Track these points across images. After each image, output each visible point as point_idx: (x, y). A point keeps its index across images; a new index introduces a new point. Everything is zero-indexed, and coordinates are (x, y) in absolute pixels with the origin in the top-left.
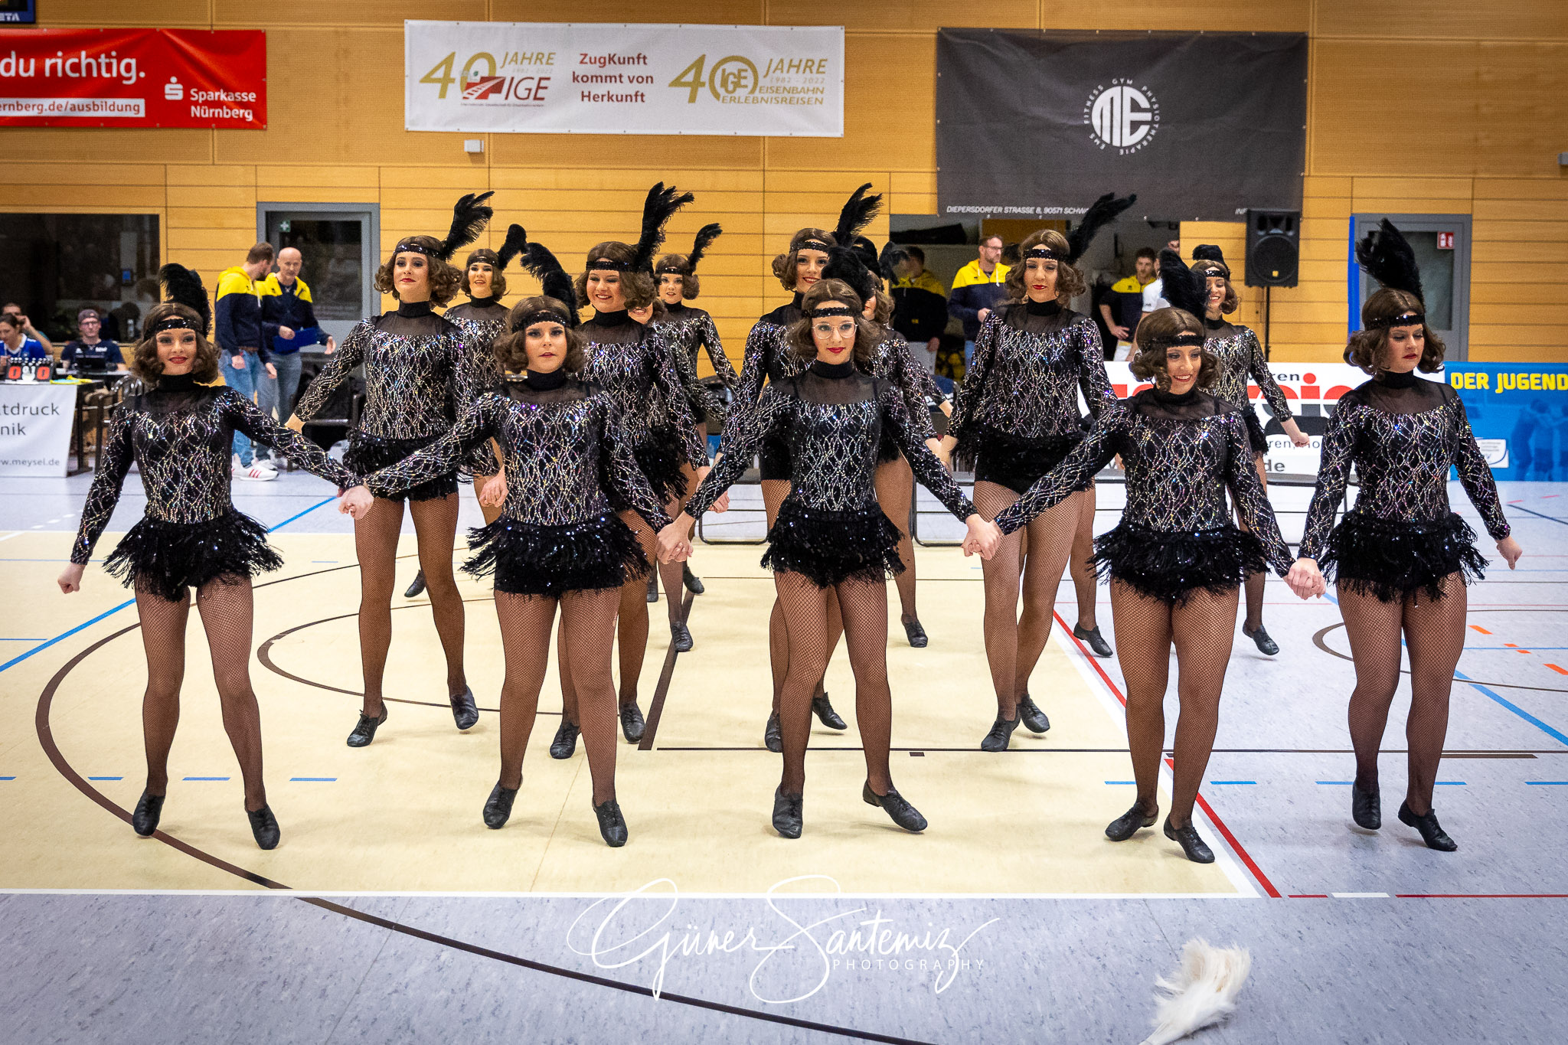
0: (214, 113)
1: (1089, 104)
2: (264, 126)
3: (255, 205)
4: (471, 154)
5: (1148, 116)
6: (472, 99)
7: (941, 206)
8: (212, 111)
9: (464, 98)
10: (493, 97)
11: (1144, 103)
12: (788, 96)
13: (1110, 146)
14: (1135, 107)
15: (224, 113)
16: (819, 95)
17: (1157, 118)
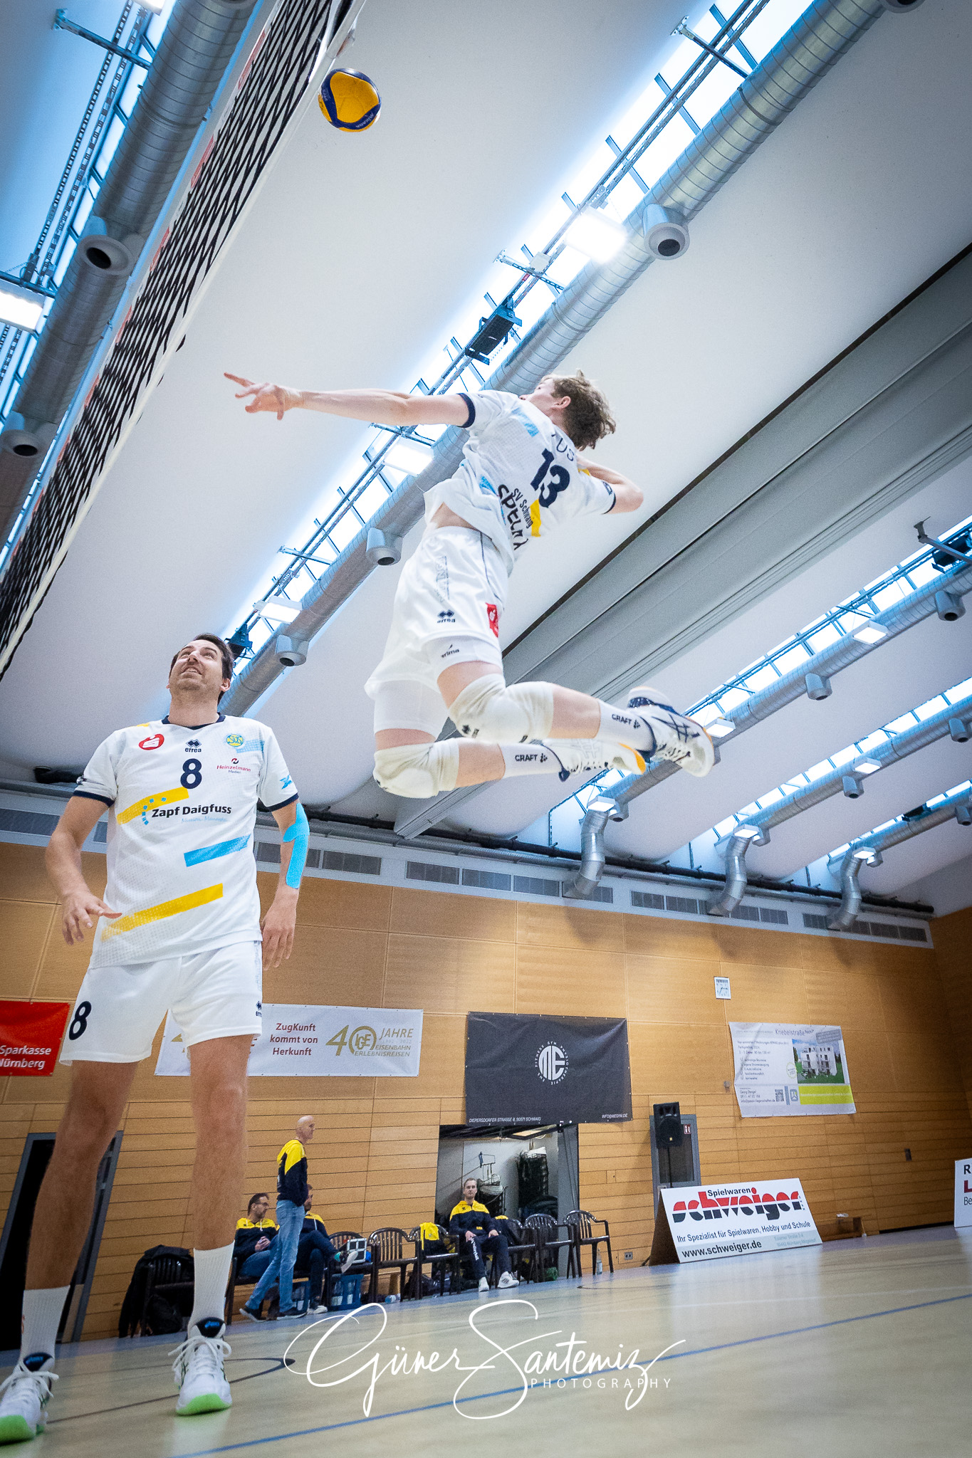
1: (537, 1055)
2: (52, 1074)
3: (27, 1136)
5: (563, 1063)
7: (468, 1119)
11: (562, 1056)
12: (390, 1052)
13: (547, 1079)
14: (558, 1058)
16: (408, 1051)
17: (567, 1064)
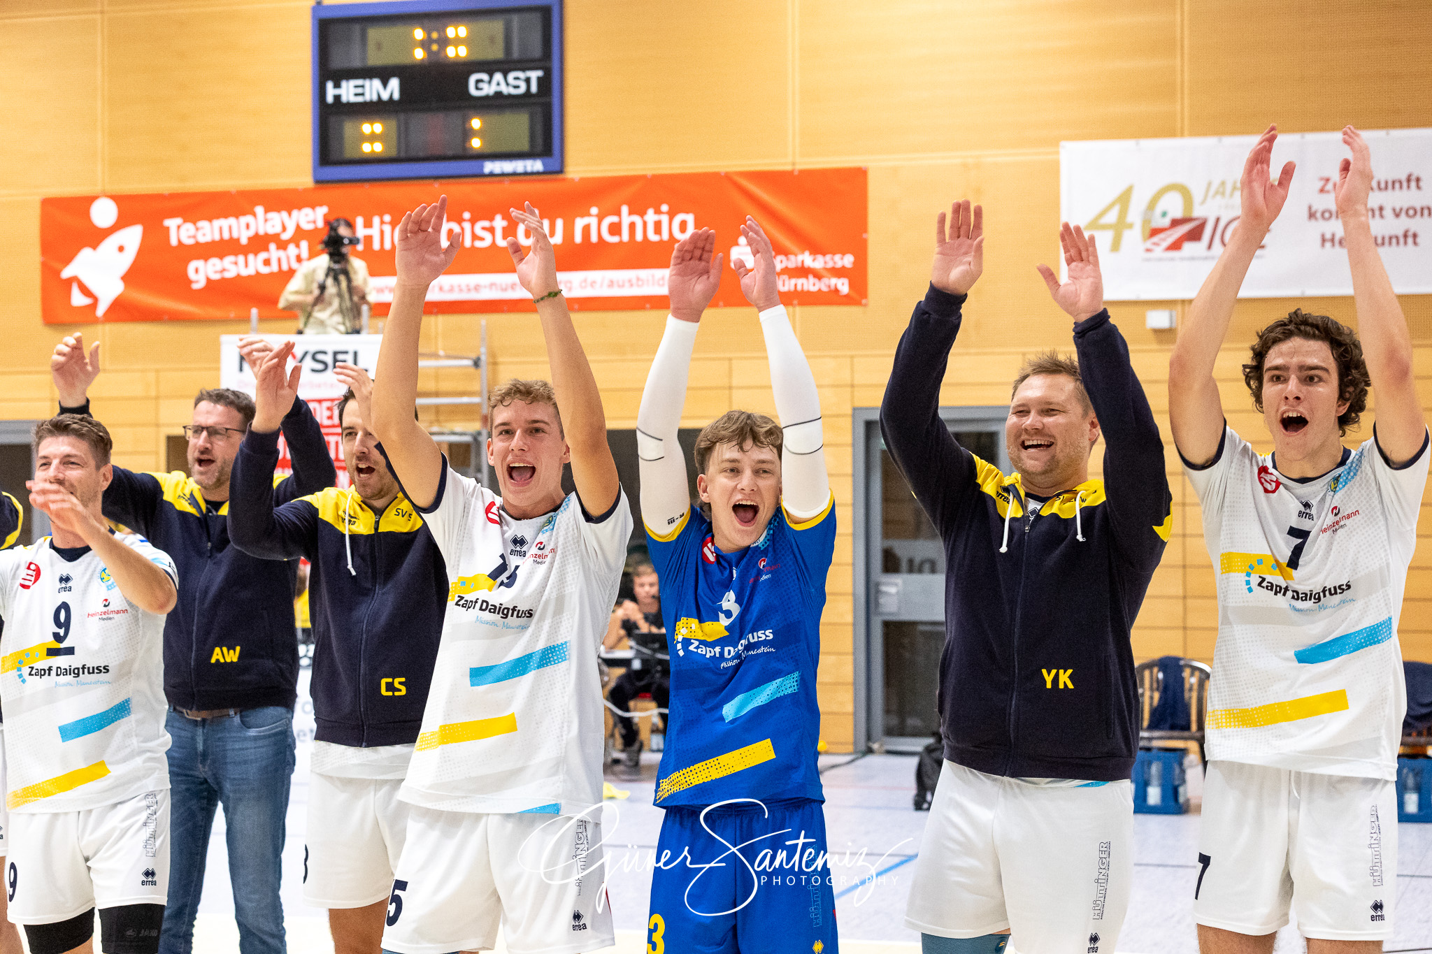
0: (796, 285)
2: (864, 301)
3: (850, 412)
4: (1158, 332)
6: (1159, 252)
8: (793, 281)
9: (1148, 250)
10: (1189, 248)
15: (810, 285)
